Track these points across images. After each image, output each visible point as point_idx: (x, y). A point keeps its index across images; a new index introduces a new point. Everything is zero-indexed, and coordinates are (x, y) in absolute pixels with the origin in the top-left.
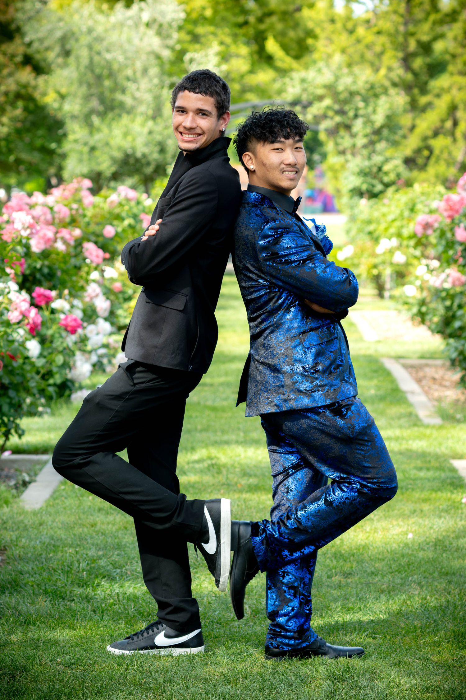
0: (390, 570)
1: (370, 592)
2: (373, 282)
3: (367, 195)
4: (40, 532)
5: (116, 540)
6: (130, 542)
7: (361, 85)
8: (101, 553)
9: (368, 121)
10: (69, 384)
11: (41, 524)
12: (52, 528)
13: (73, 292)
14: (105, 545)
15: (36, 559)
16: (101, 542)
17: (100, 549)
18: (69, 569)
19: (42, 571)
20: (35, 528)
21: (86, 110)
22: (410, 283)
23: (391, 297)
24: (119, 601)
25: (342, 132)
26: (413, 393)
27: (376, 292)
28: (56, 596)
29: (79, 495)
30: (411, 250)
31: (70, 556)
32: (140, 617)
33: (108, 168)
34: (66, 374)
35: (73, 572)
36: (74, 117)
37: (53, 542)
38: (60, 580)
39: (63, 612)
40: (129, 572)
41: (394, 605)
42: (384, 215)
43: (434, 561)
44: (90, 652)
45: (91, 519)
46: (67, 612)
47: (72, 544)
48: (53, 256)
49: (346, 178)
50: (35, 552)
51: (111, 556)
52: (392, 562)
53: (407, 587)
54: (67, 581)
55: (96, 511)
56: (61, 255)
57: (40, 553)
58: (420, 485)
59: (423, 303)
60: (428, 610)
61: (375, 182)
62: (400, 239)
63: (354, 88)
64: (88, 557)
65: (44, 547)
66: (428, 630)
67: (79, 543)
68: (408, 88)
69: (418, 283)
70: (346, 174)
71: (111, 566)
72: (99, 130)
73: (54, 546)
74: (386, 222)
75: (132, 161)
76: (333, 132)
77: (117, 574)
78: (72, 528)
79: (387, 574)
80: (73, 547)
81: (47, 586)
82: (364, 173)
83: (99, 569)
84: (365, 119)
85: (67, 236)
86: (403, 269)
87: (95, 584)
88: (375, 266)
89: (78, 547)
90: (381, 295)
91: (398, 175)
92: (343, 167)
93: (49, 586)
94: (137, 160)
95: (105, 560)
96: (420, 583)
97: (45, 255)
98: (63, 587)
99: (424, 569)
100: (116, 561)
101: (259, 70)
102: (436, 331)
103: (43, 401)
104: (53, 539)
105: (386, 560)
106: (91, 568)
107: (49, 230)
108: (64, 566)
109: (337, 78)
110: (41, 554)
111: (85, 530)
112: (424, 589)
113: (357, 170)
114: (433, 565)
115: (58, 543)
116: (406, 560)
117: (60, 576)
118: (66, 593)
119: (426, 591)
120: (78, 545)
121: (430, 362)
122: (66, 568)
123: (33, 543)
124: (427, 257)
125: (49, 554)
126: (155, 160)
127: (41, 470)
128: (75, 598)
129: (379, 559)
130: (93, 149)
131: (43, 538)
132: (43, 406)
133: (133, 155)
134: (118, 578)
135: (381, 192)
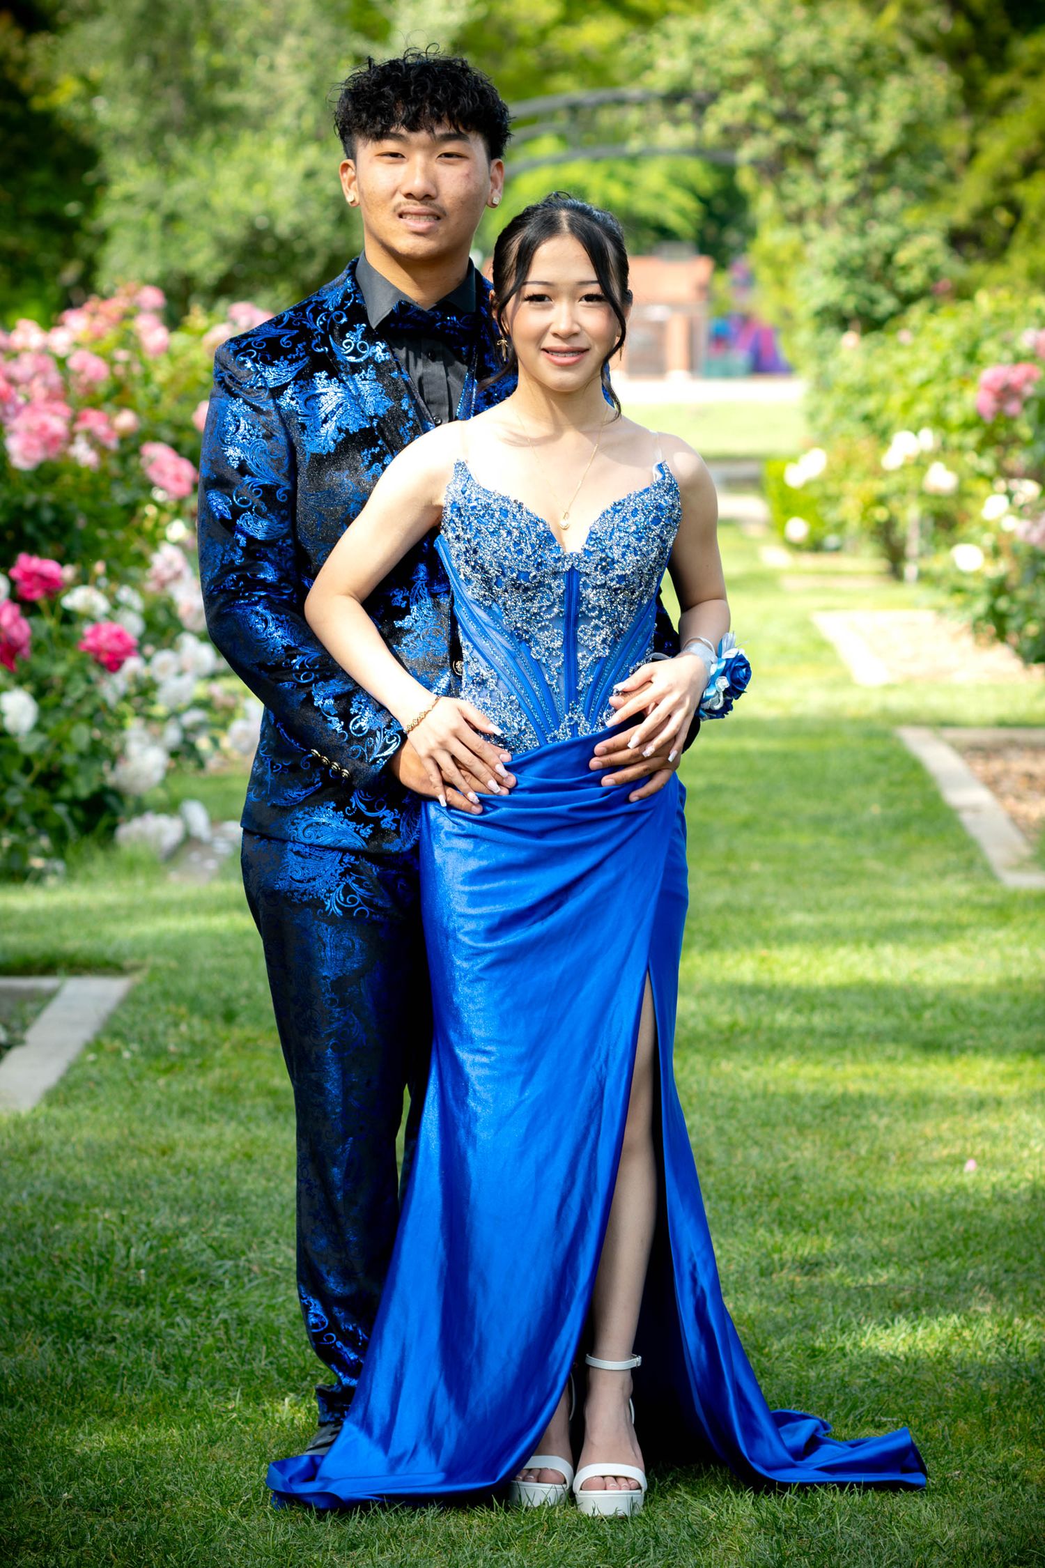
0: (921, 1254)
1: (869, 1308)
2: (878, 541)
3: (857, 324)
4: (32, 1170)
5: (224, 1188)
6: (260, 1192)
7: (838, 50)
8: (184, 1220)
9: (857, 139)
10: (111, 800)
11: (33, 1150)
12: (60, 1160)
13: (117, 567)
14: (195, 1201)
15: (19, 1238)
16: (186, 1192)
17: (182, 1209)
18: (102, 1262)
19: (35, 1269)
20: (19, 1160)
21: (150, 123)
22: (967, 540)
23: (923, 576)
24: (229, 1340)
25: (795, 168)
26: (976, 809)
27: (883, 564)
28: (70, 1329)
29: (132, 1076)
30: (971, 459)
31: (106, 1228)
32: (281, 1380)
33: (209, 265)
34: (102, 775)
35: (112, 1268)
36: (122, 140)
37: (63, 1195)
38: (80, 1289)
39: (85, 1370)
40: (255, 1268)
41: (929, 1342)
42: (901, 371)
43: (1030, 1228)
44: (152, 1471)
45: (161, 1136)
46: (94, 1370)
47: (112, 1198)
48: (67, 479)
49: (806, 282)
50: (16, 1219)
51: (211, 1228)
52: (923, 1233)
53: (963, 1296)
54: (98, 1292)
55: (174, 1114)
56: (86, 477)
57: (30, 1221)
58: (994, 1040)
59: (1000, 588)
60: (1017, 1353)
61: (878, 291)
62: (942, 431)
63: (821, 57)
64: (152, 1230)
65: (41, 1208)
66: (1016, 1403)
67: (129, 1196)
68: (956, 55)
69: (988, 539)
70: (806, 272)
71: (209, 1252)
72: (184, 171)
73: (66, 1204)
74: (906, 387)
75: (268, 246)
76: (772, 169)
77: (225, 1273)
78: (113, 1159)
79: (911, 1262)
80: (114, 1207)
81: (46, 1302)
82: (847, 269)
83: (179, 1259)
84: (850, 135)
85: (101, 429)
86: (950, 507)
87: (169, 1300)
88: (881, 501)
89: (128, 1207)
90: (896, 572)
91: (934, 273)
92: (798, 256)
93: (50, 1304)
94: (282, 244)
95: (195, 1237)
96: (997, 1284)
97: (46, 474)
98: (88, 1307)
99: (1005, 1249)
100: (224, 1241)
101: (586, 17)
102: (1033, 658)
103: (45, 842)
104: (63, 1187)
105: (909, 1228)
106: (157, 1258)
107: (55, 414)
108: (91, 1254)
109: (779, 33)
110: (32, 1226)
111: (147, 1162)
112: (1005, 1300)
113: (830, 261)
114: (1028, 1240)
115: (76, 1197)
116: (959, 1226)
117: (78, 1279)
118: (93, 1322)
119: (1011, 1306)
120: (127, 1202)
121: (1020, 735)
122: (95, 1258)
123: (12, 1196)
124: (1009, 475)
125: (53, 1224)
126: (326, 241)
127: (37, 1013)
128: (116, 1335)
129: (890, 1226)
130: (171, 219)
131: (37, 1184)
132: (44, 854)
133: (269, 232)
134: (227, 1282)
135: (893, 315)
